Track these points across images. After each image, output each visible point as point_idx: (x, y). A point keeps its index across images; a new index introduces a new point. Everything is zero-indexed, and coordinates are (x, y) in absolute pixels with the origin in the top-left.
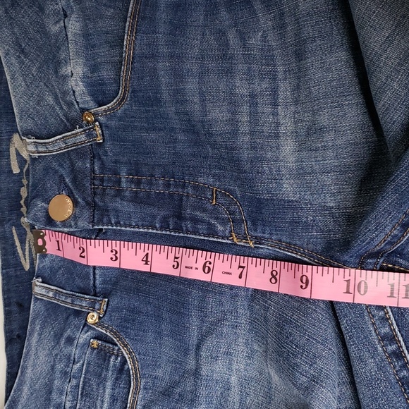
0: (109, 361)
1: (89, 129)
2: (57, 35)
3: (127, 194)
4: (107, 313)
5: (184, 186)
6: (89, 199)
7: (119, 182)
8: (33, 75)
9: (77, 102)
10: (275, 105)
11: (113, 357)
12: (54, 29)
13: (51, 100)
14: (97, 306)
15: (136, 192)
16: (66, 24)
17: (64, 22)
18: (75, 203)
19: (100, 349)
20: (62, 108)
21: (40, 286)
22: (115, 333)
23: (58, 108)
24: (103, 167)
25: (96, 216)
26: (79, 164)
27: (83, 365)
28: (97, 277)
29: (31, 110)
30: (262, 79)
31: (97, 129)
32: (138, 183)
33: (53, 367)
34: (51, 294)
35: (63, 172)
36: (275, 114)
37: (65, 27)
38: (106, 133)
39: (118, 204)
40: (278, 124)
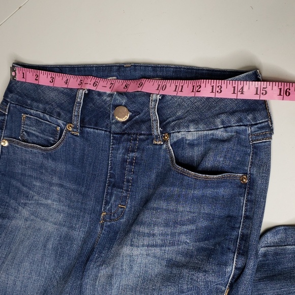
0: (51, 137)
1: (159, 138)
2: (214, 123)
3: (126, 156)
4: (72, 136)
5: (127, 191)
6: (126, 132)
7: (133, 151)
8: (196, 102)
9: (173, 133)
10: (148, 246)
11: (53, 139)
12: (218, 121)
13: (179, 113)
14: (75, 130)
15: (127, 161)
16: (219, 130)
17: (221, 128)
18: (124, 123)
19: (56, 131)
20: (173, 121)
21: (82, 93)
22: (63, 140)
23: (174, 118)
24: (142, 140)
25: (117, 136)
26: (144, 127)
27: (49, 121)
28: (90, 129)
29: (176, 99)
30: (162, 240)
31: (160, 143)
32: (131, 163)
33: (47, 103)
34: (79, 100)
35: (142, 114)
36: (143, 246)
37: (218, 128)
38: (158, 147)
39: (121, 151)
40: (138, 247)
